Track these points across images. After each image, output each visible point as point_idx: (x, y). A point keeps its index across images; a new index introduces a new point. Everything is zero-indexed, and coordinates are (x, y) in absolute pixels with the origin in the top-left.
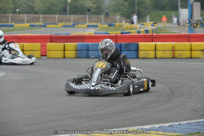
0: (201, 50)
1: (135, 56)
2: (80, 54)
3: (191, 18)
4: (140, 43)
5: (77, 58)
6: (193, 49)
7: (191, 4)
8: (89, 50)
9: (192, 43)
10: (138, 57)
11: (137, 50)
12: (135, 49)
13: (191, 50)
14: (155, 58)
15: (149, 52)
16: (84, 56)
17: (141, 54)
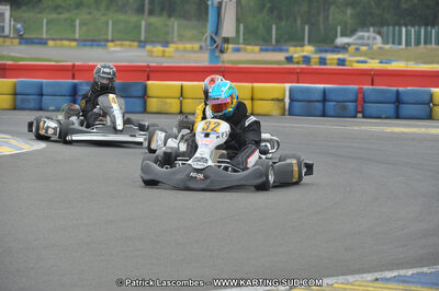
0: (273, 100)
1: (140, 109)
2: (22, 101)
3: (216, 34)
4: (149, 82)
5: (15, 109)
6: (256, 96)
7: (216, 4)
8: (42, 95)
9: (255, 85)
10: (145, 111)
11: (144, 96)
12: (140, 94)
13: (252, 99)
14: (181, 112)
15: (169, 101)
16: (32, 105)
17: (153, 104)
